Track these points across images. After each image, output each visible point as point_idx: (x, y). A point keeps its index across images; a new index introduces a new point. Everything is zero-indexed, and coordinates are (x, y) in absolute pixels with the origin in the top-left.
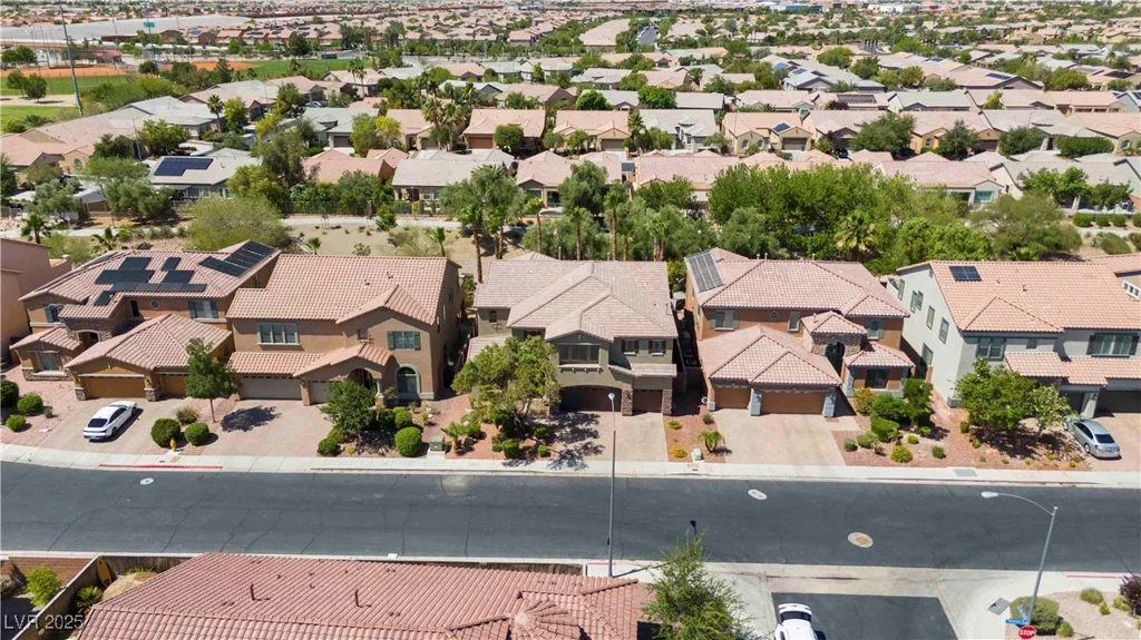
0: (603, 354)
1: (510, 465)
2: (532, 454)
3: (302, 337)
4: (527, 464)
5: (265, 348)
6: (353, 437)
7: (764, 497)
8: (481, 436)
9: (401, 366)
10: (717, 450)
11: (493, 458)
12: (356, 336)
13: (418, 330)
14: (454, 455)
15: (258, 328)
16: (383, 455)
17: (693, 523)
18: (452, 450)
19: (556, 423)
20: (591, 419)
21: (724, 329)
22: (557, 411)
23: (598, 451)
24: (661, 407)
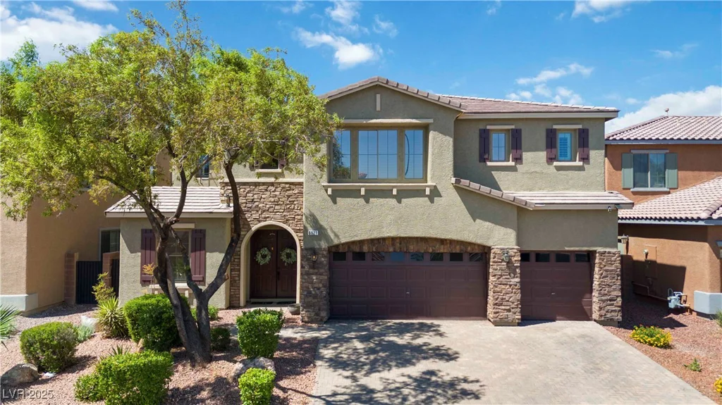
0: (440, 146)
19: (324, 334)
20: (418, 329)
21: (649, 189)
22: (324, 314)
23: (465, 393)
24: (590, 304)
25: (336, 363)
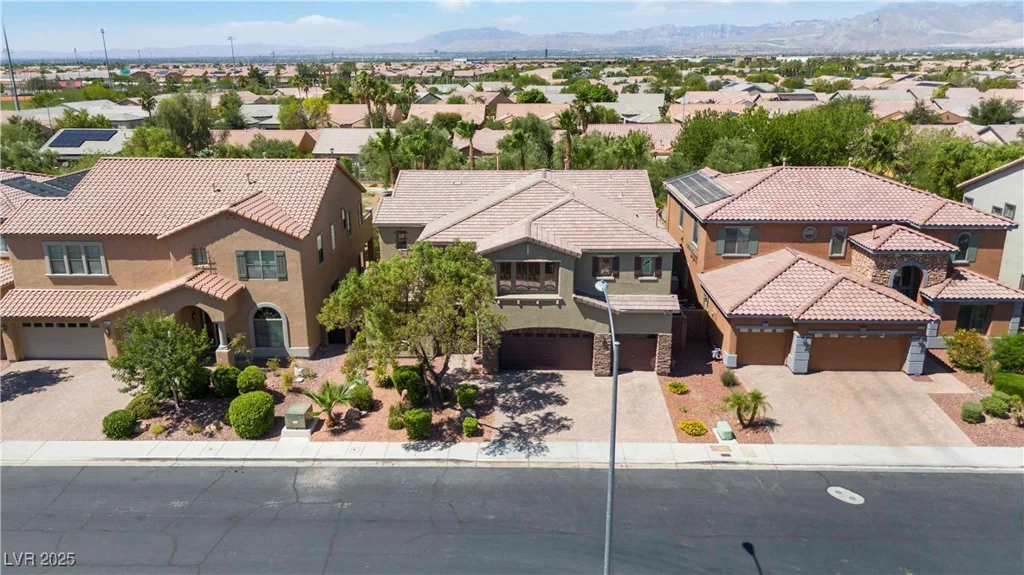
0: (565, 276)
1: (416, 448)
2: (456, 431)
3: (110, 262)
4: (445, 447)
5: (57, 282)
6: (168, 408)
7: (859, 500)
8: (373, 406)
9: (260, 305)
10: (755, 424)
11: (389, 439)
12: (188, 259)
13: (282, 248)
14: (327, 435)
15: (46, 251)
16: (211, 435)
17: (749, 547)
18: (325, 427)
19: (496, 385)
20: (550, 380)
21: (736, 255)
22: (496, 370)
23: (564, 426)
24: (655, 362)
25: (505, 408)
